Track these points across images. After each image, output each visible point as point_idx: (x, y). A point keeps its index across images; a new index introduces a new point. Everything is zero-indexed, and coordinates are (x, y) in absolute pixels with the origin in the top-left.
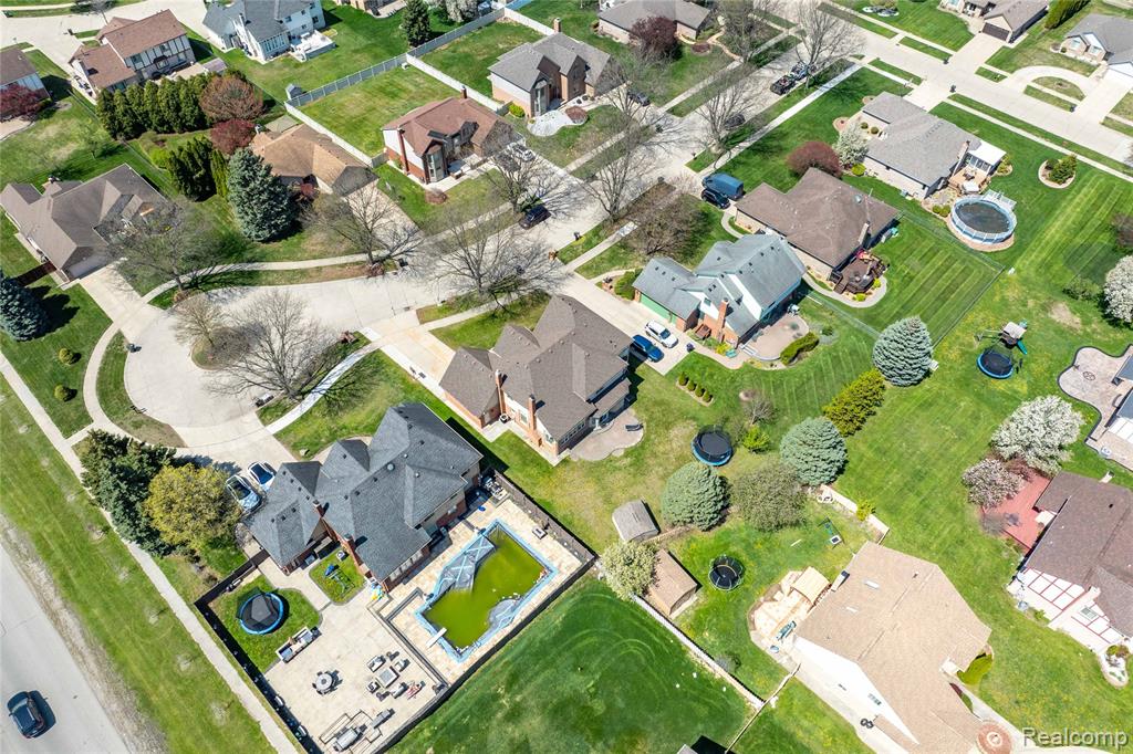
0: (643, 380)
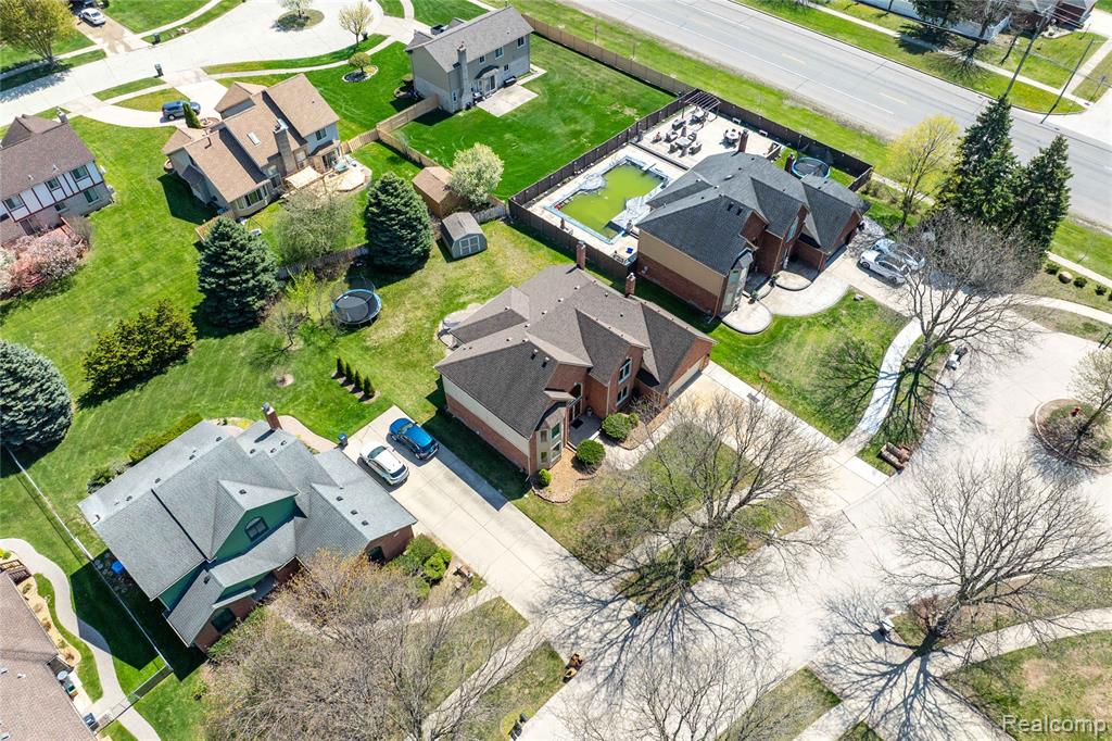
0: (427, 398)
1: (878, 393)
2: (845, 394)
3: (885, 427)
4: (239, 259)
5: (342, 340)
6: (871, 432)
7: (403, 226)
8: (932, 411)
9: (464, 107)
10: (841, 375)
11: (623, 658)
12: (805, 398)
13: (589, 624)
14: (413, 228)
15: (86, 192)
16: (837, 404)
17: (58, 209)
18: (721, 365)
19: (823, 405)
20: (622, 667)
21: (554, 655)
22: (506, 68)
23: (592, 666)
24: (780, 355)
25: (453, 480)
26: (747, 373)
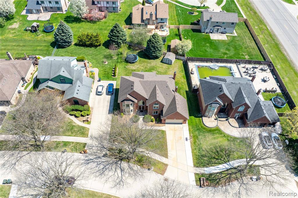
1: (221, 166)
2: (211, 158)
3: (211, 175)
4: (116, 33)
5: (123, 62)
6: (206, 172)
7: (152, 47)
8: (230, 183)
9: (206, 32)
10: (217, 154)
11: (94, 160)
12: (199, 150)
13: (97, 148)
14: (155, 49)
15: (114, 8)
16: (205, 159)
17: (107, 8)
18: (189, 127)
19: (202, 156)
20: (92, 161)
21: (84, 147)
22: (225, 29)
23: (88, 155)
24: (206, 136)
25: (108, 102)
26: (193, 133)
